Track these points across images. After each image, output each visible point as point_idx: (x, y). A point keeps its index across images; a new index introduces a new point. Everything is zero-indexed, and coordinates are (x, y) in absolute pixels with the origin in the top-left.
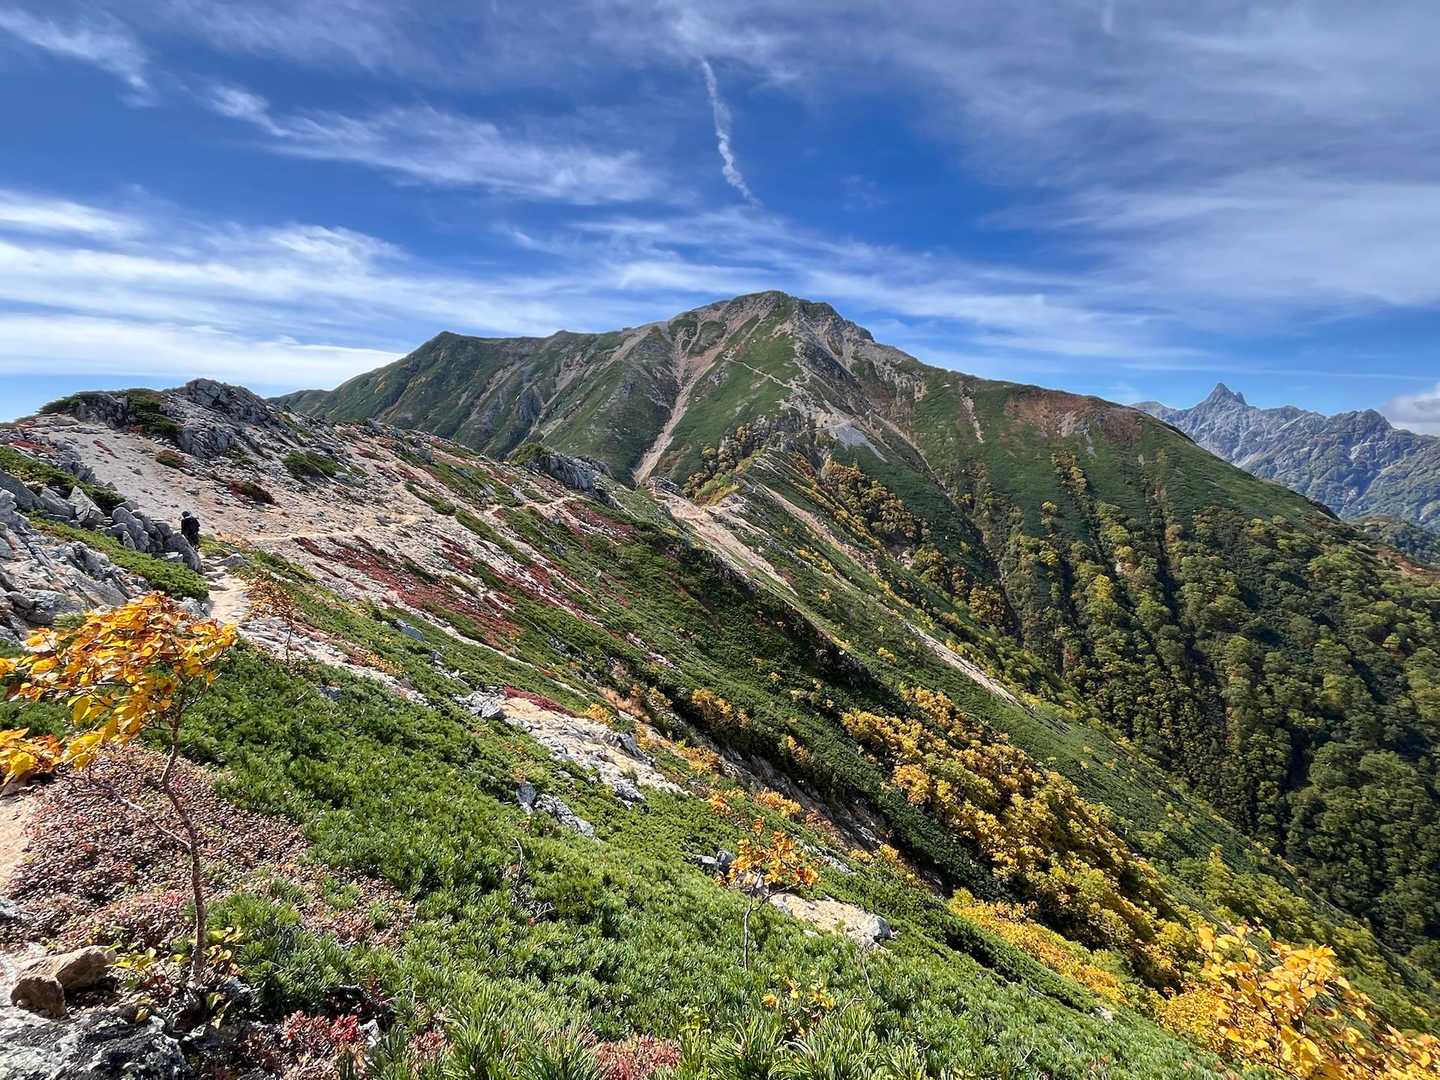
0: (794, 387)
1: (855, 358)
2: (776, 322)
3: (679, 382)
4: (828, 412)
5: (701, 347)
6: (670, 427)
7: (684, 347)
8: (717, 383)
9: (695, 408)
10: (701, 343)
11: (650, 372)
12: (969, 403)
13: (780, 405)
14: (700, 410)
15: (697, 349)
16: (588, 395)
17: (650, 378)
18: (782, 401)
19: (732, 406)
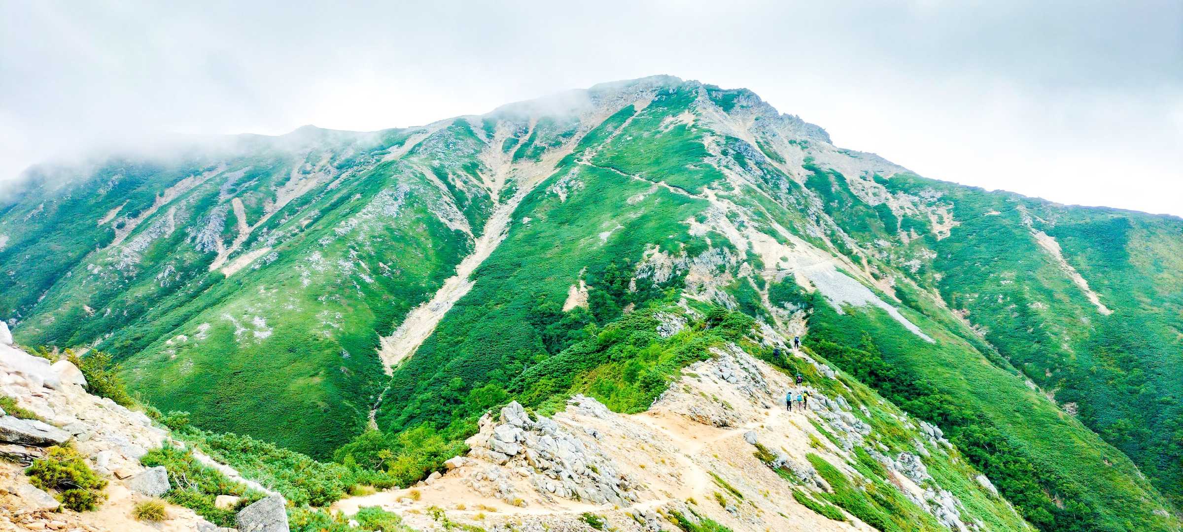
0: (712, 198)
1: (809, 168)
2: (664, 114)
3: (495, 197)
4: (783, 241)
5: (536, 148)
6: (468, 266)
7: (506, 149)
8: (563, 197)
9: (520, 235)
10: (537, 142)
11: (443, 177)
12: (1050, 245)
13: (688, 227)
14: (531, 239)
15: (530, 151)
16: (324, 212)
17: (444, 187)
18: (691, 220)
19: (592, 231)
